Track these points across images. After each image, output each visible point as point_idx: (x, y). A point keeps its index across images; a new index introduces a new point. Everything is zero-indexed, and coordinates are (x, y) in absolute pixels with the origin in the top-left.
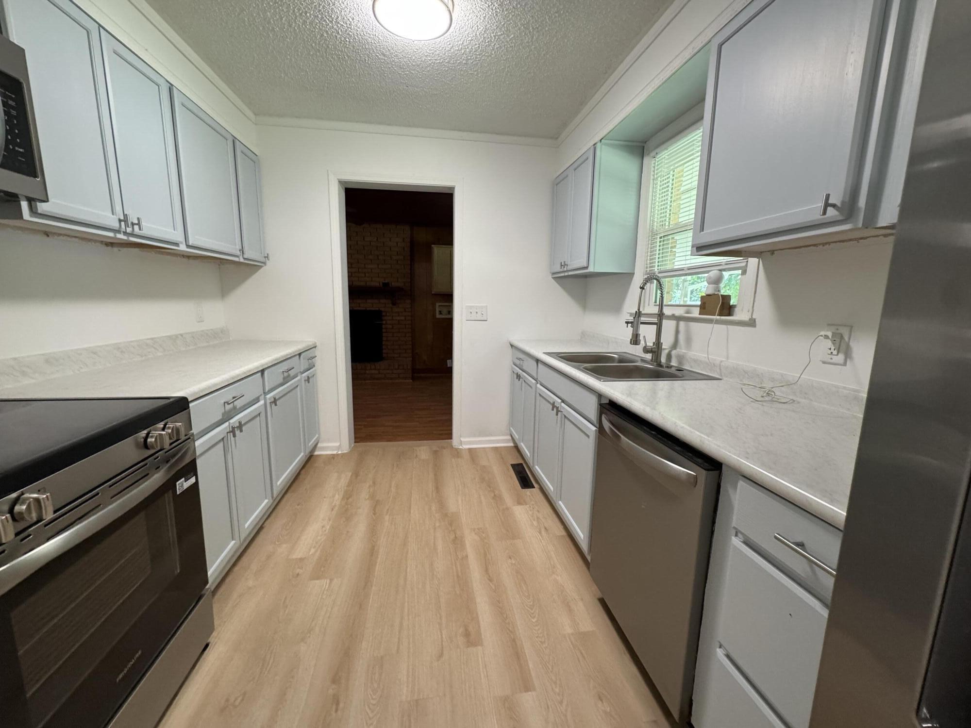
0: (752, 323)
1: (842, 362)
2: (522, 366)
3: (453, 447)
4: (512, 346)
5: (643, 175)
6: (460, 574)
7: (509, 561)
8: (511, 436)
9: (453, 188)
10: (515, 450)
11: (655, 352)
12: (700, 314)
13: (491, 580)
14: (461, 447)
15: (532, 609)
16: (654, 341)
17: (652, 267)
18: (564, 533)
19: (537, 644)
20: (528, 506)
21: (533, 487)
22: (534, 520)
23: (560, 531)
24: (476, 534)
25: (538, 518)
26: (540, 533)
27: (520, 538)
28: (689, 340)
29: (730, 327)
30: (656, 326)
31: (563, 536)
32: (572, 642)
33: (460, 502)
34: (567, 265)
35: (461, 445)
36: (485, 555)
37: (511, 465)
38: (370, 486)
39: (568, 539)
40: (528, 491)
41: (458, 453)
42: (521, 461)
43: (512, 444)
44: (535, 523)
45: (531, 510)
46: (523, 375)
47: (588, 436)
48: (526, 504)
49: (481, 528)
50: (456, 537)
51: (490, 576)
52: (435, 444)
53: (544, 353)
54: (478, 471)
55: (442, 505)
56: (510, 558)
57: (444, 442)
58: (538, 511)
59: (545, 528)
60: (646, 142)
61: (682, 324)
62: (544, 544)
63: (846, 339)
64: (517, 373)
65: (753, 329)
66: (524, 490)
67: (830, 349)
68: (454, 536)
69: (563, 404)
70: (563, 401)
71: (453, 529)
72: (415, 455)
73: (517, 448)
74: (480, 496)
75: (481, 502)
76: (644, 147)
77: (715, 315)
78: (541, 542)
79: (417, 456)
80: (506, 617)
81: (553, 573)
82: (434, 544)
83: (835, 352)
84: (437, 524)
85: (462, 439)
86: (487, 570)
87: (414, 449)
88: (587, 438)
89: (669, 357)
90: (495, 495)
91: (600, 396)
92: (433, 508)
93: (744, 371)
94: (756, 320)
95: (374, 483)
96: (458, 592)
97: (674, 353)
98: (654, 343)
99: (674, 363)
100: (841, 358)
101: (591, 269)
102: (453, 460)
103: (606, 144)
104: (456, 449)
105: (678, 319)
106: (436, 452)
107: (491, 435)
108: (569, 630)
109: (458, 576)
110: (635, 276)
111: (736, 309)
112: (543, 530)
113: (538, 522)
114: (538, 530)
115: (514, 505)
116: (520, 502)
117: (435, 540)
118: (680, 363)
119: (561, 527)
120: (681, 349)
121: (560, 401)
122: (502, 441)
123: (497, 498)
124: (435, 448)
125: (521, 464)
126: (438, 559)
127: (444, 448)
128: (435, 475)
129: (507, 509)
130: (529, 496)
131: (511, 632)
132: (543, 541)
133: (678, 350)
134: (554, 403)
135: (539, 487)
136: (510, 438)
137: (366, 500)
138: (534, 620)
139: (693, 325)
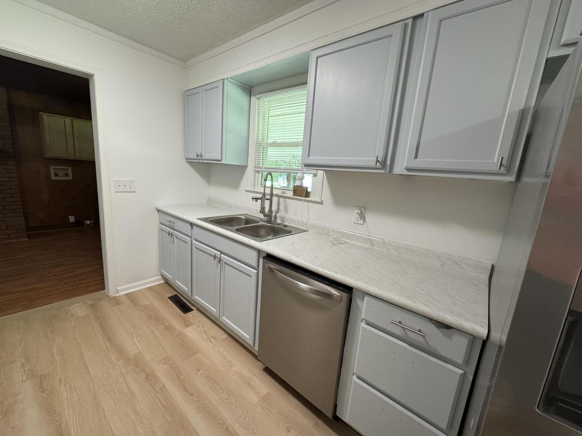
0: (321, 203)
1: (362, 223)
2: (173, 227)
3: (109, 297)
4: (158, 211)
5: (251, 107)
6: (165, 404)
7: (199, 373)
8: (162, 276)
9: (92, 76)
10: (167, 285)
11: (269, 216)
12: (293, 196)
13: (192, 395)
14: (117, 295)
15: (229, 400)
16: (269, 209)
17: (259, 164)
18: (226, 336)
19: (242, 421)
20: (194, 325)
21: (193, 310)
22: (203, 334)
23: (223, 336)
24: (163, 364)
25: (205, 332)
26: (211, 342)
27: (199, 352)
28: (286, 209)
29: (310, 204)
30: (269, 201)
31: (226, 338)
32: (260, 406)
33: (137, 343)
34: (202, 156)
35: (118, 293)
36: (178, 377)
37: (169, 298)
38: (23, 365)
39: (230, 338)
40: (190, 314)
41: (117, 301)
42: (175, 293)
43: (163, 282)
44: (205, 336)
45: (198, 328)
46: (174, 233)
47: (251, 276)
48: (192, 324)
49: (166, 358)
50: (147, 375)
51: (189, 393)
52: (90, 298)
53: (197, 219)
54: (142, 311)
55: (121, 352)
56: (199, 370)
57: (98, 294)
58: (203, 327)
59: (213, 337)
60: (252, 87)
61: (281, 199)
62: (217, 349)
63: (364, 213)
64: (169, 232)
65: (322, 205)
66: (186, 314)
67: (358, 217)
68: (145, 374)
69: (222, 255)
70: (222, 253)
71: (141, 368)
72: (70, 316)
73: (167, 283)
74: (153, 331)
75: (156, 336)
76: (251, 90)
77: (303, 197)
78: (215, 348)
79: (72, 315)
80: (215, 416)
81: (231, 367)
82: (129, 390)
83: (360, 219)
84: (124, 371)
85: (118, 288)
86: (185, 389)
87: (65, 310)
88: (249, 277)
89: (276, 217)
90: (166, 326)
91: (259, 251)
92: (113, 358)
93: (320, 227)
94: (323, 201)
95: (27, 360)
96: (170, 420)
97: (278, 215)
98: (268, 211)
99: (279, 221)
100: (361, 222)
101: (223, 162)
102: (115, 308)
103: (231, 82)
104: (114, 298)
105: (279, 197)
106: (92, 306)
107: (145, 279)
108: (256, 400)
109: (164, 406)
110: (248, 167)
111: (311, 194)
112: (212, 339)
113: (207, 335)
114: (210, 341)
115: (184, 329)
116: (187, 324)
117: (128, 386)
118: (282, 221)
119: (222, 332)
120: (281, 213)
121: (219, 253)
122: (156, 281)
123: (168, 328)
124: (90, 303)
125: (176, 295)
126: (138, 401)
127: (101, 300)
128: (101, 326)
129: (180, 333)
130: (192, 318)
131: (223, 424)
132: (215, 347)
133: (280, 213)
134: (215, 255)
135: (196, 308)
136: (161, 277)
137: (23, 381)
138: (234, 407)
139: (288, 200)
